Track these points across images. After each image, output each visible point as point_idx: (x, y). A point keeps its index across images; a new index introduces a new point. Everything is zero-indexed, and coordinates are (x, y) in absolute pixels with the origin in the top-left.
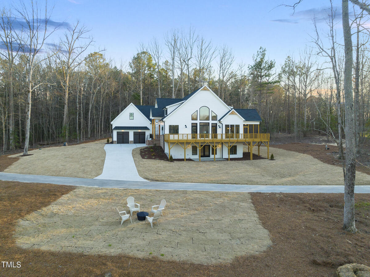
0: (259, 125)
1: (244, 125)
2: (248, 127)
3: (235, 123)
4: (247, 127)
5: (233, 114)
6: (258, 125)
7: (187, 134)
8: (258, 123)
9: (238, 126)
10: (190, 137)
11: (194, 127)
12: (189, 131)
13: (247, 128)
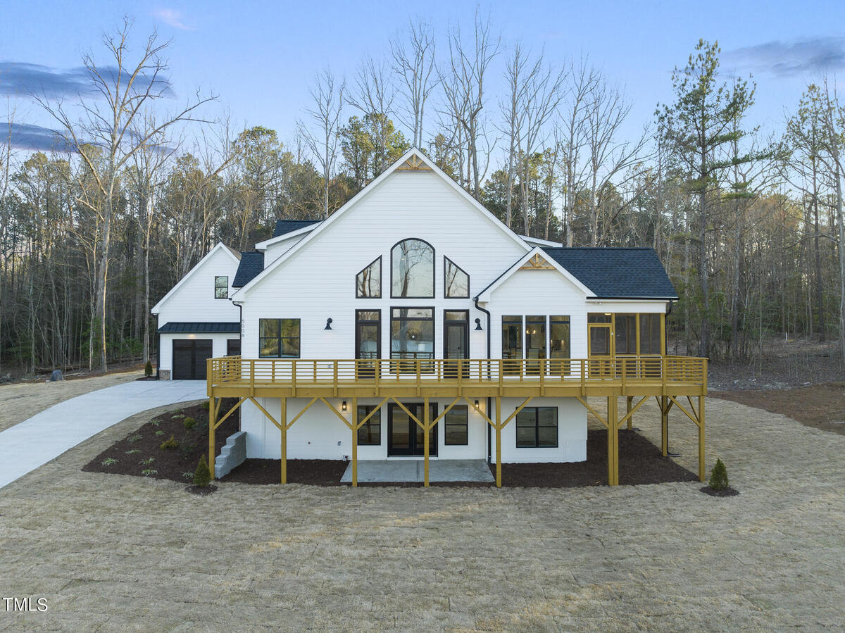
0: (666, 315)
1: (592, 318)
2: (612, 326)
3: (547, 310)
4: (605, 325)
5: (538, 269)
6: (659, 315)
7: (336, 362)
8: (659, 308)
9: (561, 324)
10: (348, 373)
11: (366, 325)
12: (343, 345)
13: (609, 328)
